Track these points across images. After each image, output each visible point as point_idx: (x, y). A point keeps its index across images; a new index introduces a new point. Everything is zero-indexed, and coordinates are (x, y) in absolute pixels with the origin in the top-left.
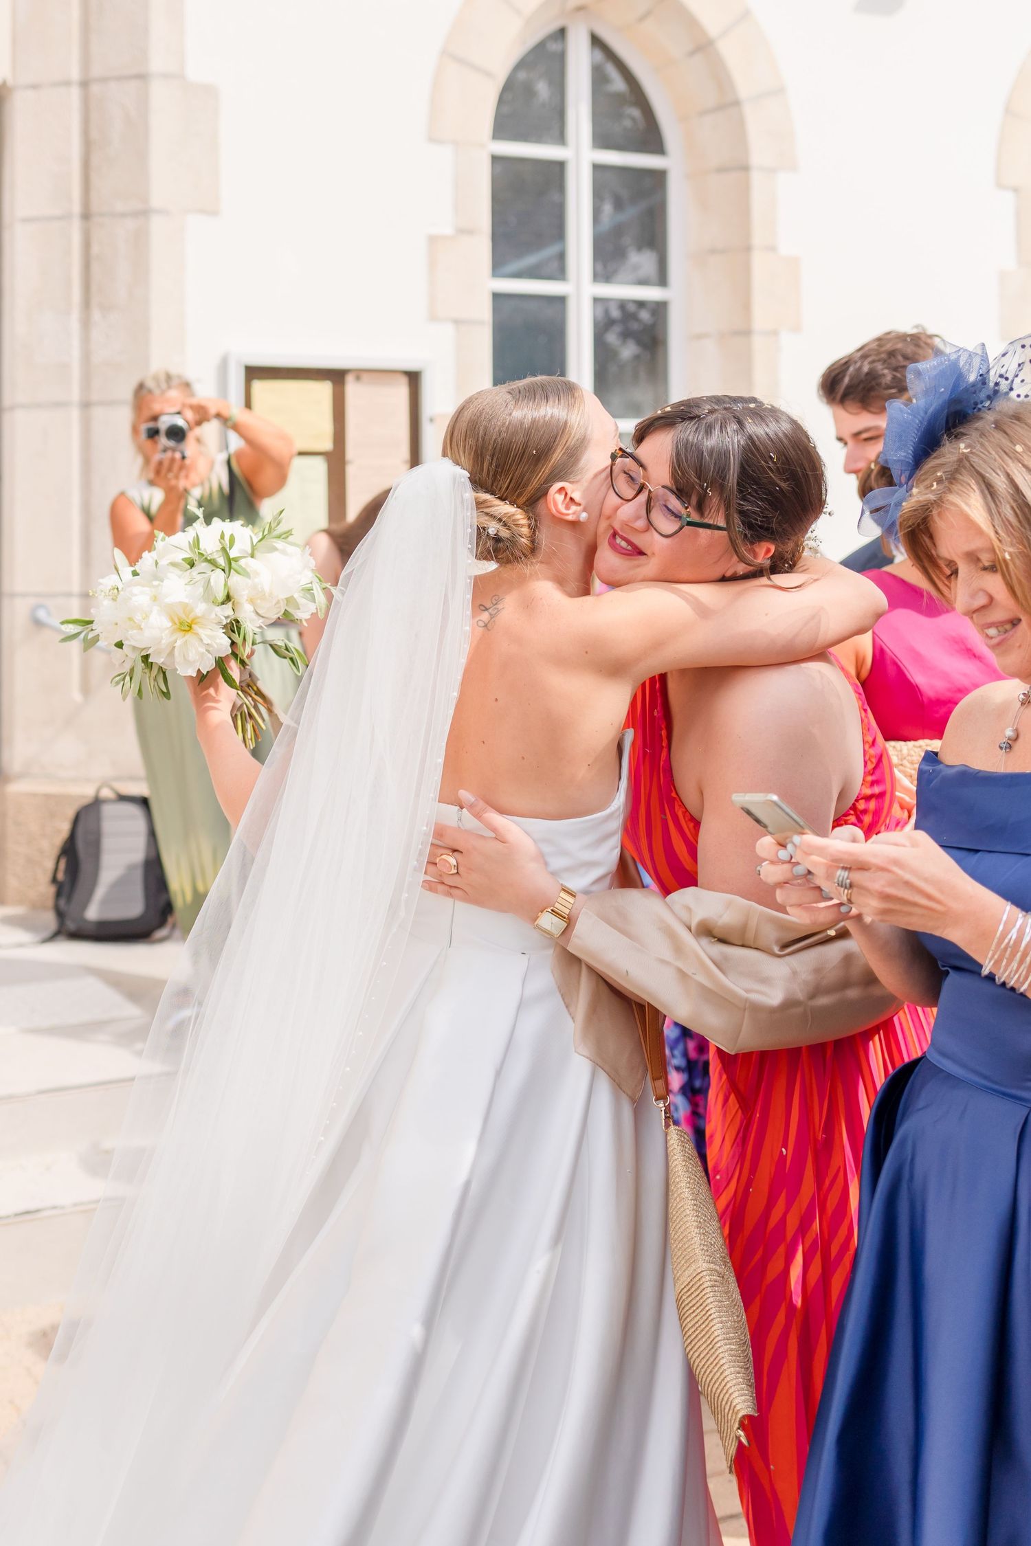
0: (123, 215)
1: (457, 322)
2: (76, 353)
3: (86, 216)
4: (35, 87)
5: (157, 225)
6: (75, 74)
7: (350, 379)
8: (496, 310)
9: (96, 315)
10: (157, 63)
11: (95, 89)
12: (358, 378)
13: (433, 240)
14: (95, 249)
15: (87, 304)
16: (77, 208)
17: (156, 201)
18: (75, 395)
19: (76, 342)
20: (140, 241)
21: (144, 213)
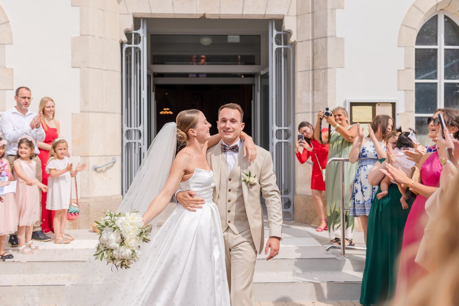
0: (321, 69)
1: (405, 90)
2: (311, 101)
3: (313, 70)
4: (302, 41)
5: (329, 70)
6: (311, 38)
7: (377, 105)
8: (416, 87)
9: (315, 92)
10: (329, 34)
11: (315, 41)
12: (379, 105)
13: (399, 71)
14: (315, 77)
15: (313, 90)
16: (311, 68)
17: (329, 66)
18: (311, 110)
19: (311, 98)
20: (325, 75)
21: (326, 68)
